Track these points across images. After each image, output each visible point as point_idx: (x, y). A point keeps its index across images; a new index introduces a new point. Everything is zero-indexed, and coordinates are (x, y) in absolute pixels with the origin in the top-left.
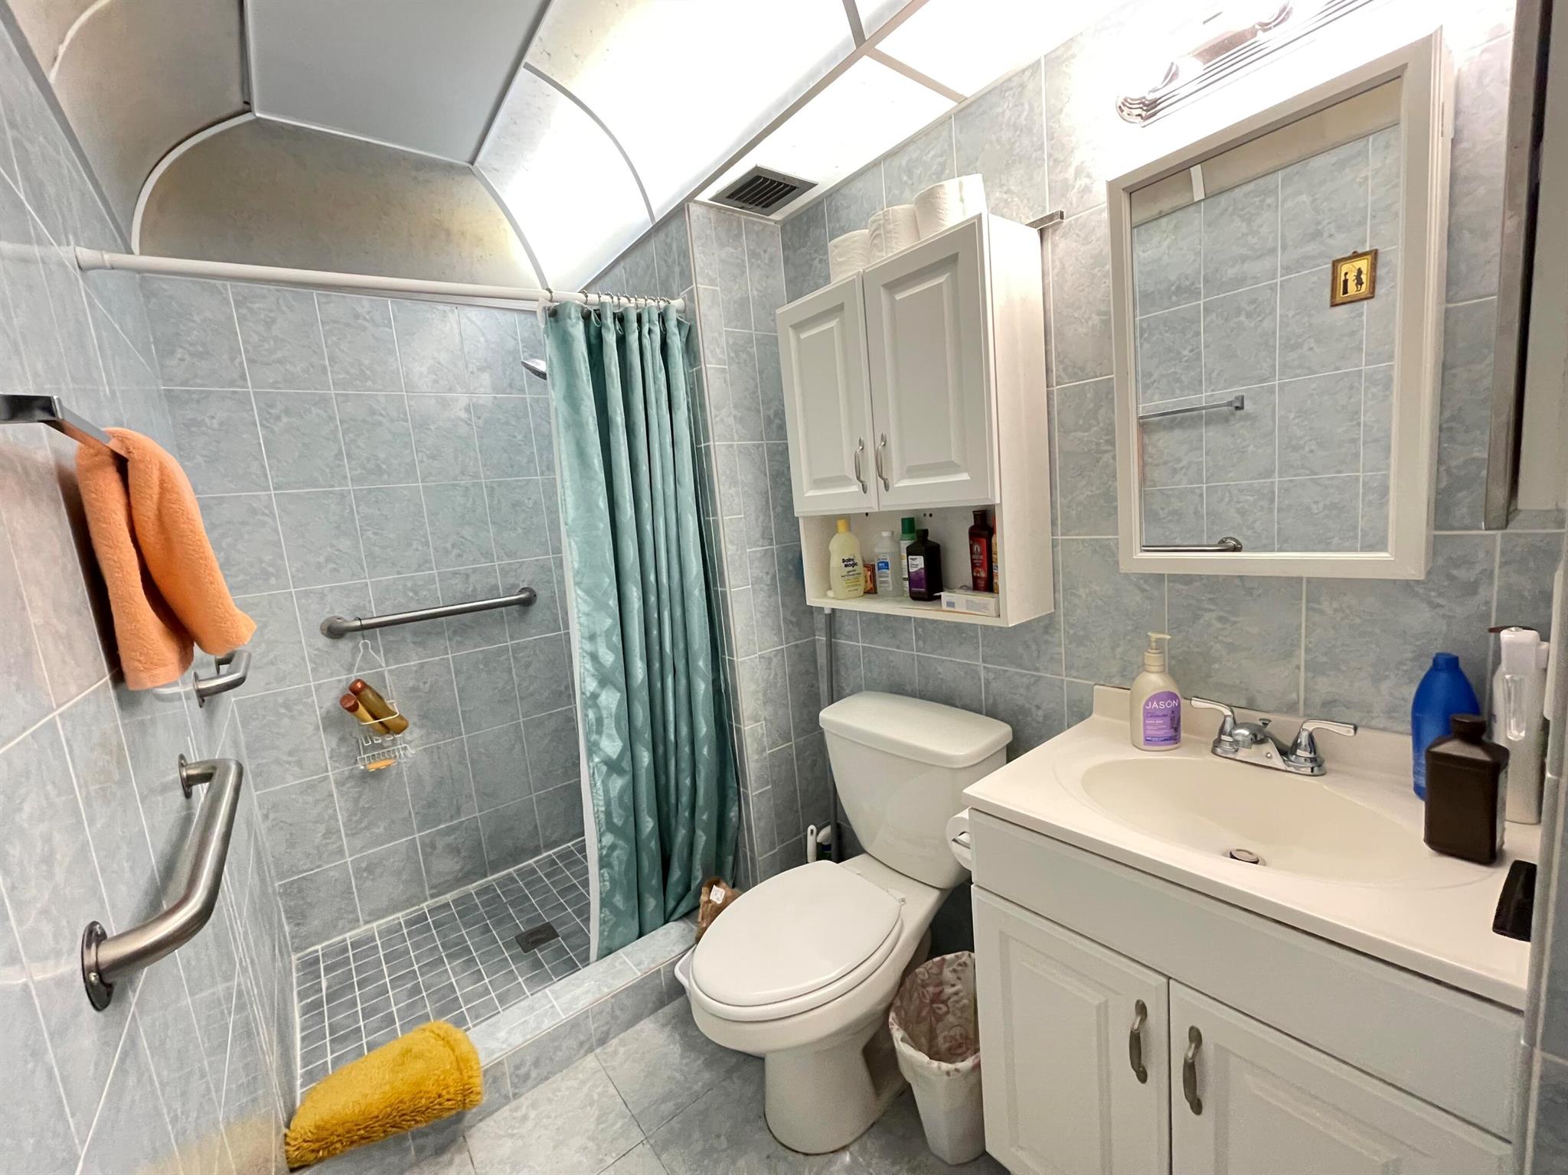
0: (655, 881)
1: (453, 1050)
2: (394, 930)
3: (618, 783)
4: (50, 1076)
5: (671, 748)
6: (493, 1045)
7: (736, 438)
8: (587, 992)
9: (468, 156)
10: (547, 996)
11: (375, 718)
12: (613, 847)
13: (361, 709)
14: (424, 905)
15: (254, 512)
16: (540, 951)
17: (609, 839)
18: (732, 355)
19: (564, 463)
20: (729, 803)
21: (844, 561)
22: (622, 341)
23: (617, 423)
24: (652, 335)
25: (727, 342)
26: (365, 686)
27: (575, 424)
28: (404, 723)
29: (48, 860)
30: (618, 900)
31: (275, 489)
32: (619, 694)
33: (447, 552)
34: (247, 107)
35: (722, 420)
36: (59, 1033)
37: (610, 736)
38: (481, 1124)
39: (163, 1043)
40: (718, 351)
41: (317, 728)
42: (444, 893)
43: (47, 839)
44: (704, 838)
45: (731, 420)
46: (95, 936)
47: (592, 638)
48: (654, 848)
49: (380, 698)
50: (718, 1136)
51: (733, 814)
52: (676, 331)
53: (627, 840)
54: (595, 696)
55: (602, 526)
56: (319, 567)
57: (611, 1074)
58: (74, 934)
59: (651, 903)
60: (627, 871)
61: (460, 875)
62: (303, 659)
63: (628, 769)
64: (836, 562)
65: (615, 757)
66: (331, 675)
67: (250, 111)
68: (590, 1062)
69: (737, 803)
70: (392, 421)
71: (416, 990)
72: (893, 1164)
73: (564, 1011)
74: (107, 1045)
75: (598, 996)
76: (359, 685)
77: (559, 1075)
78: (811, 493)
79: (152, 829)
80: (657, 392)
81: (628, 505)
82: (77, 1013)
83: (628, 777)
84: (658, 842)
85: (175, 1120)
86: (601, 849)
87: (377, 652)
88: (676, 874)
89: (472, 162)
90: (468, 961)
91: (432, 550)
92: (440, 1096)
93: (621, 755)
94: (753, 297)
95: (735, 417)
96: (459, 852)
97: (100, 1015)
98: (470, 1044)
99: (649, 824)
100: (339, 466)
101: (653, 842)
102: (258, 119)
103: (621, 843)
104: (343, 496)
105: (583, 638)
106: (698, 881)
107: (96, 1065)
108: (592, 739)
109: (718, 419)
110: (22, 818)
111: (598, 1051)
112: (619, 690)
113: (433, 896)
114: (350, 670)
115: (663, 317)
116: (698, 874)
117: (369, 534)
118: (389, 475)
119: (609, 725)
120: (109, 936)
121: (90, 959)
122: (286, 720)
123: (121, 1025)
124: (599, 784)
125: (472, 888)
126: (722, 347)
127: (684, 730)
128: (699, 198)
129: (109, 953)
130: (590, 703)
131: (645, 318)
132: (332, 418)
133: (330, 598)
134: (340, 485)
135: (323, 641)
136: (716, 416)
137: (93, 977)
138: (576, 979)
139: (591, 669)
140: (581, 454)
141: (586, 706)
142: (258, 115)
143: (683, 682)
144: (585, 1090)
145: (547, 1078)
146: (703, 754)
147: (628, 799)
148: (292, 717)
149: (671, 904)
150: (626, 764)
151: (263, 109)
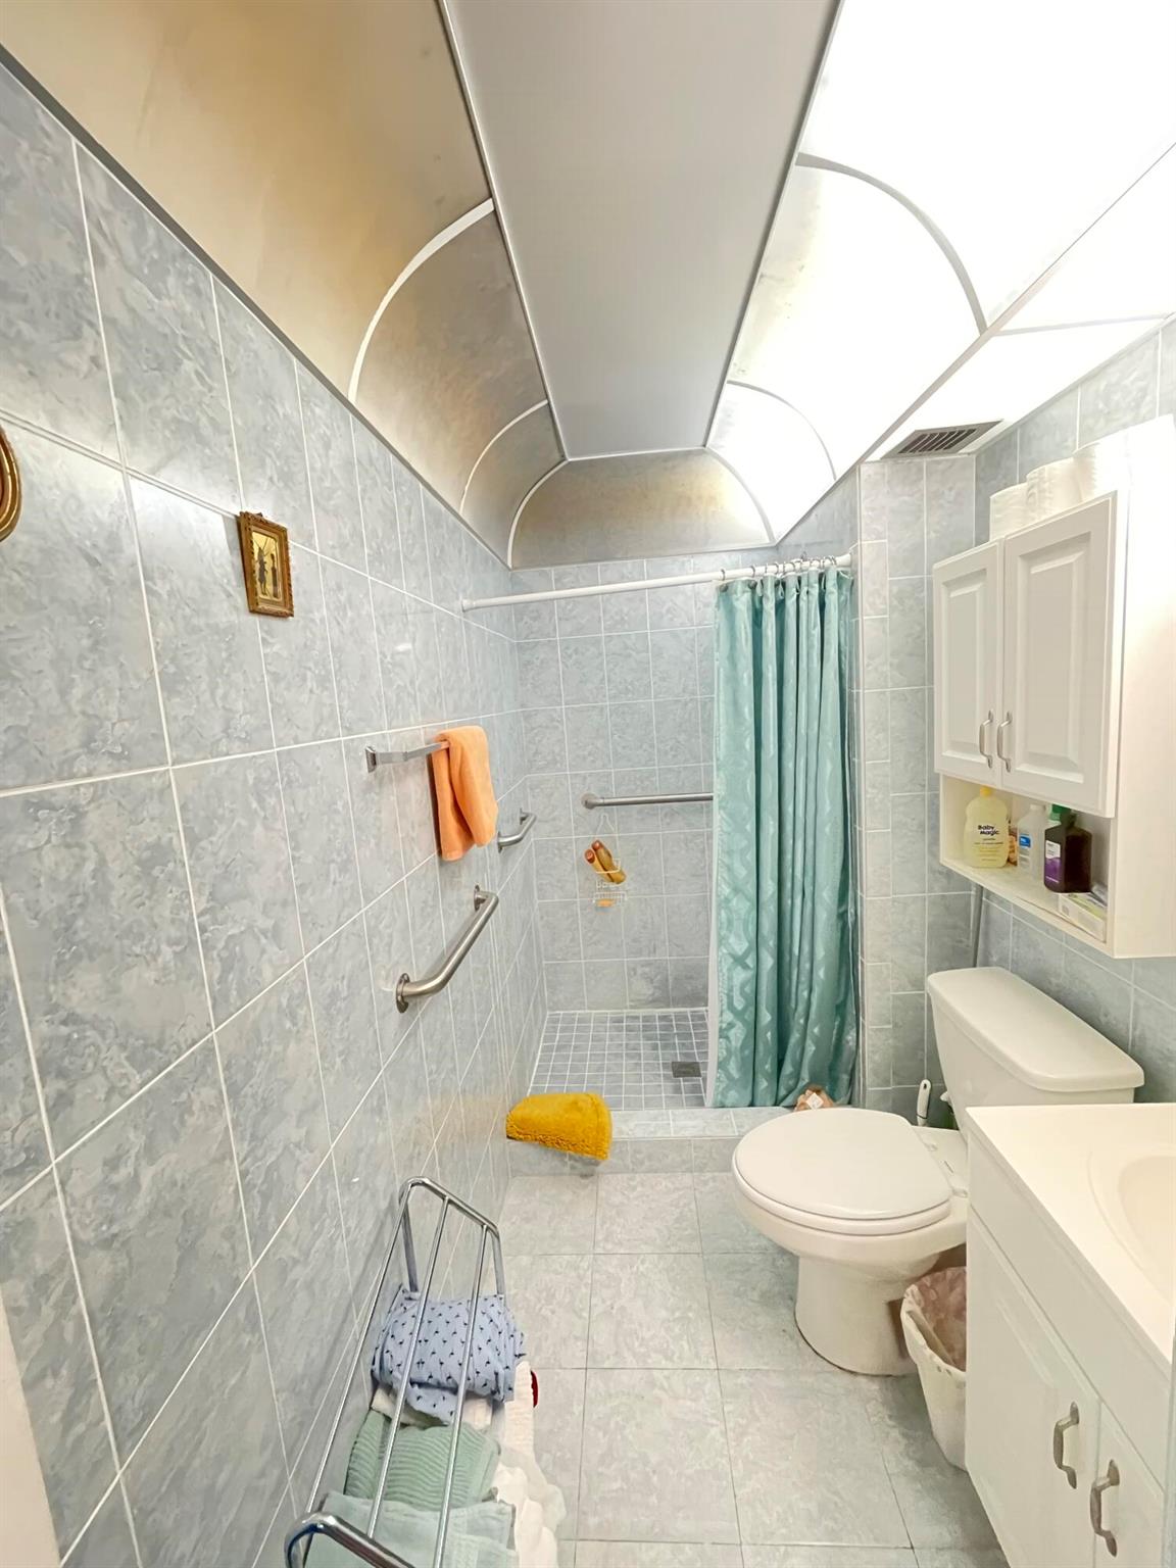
0: (768, 1066)
1: (598, 1117)
2: (601, 1021)
3: (741, 976)
4: (375, 1032)
5: (795, 960)
6: (624, 1128)
7: (890, 684)
8: (694, 1127)
9: (701, 442)
10: (668, 1115)
11: (605, 870)
12: (731, 1025)
13: (596, 861)
14: (625, 1011)
15: (553, 720)
16: (684, 1081)
17: (729, 1017)
18: (895, 603)
19: (721, 710)
20: (847, 1028)
21: (980, 827)
22: (780, 606)
23: (768, 678)
24: (810, 597)
25: (890, 591)
26: (601, 846)
27: (733, 679)
28: (622, 877)
29: (389, 945)
30: (733, 1068)
31: (566, 704)
32: (748, 904)
33: (666, 753)
34: (563, 458)
35: (876, 669)
36: (383, 1016)
37: (738, 936)
38: (610, 1176)
39: (432, 1037)
40: (878, 601)
41: (573, 869)
42: (638, 1008)
43: (391, 936)
44: (814, 1048)
45: (886, 668)
46: (405, 980)
47: (729, 853)
48: (769, 1038)
49: (609, 855)
50: (754, 1289)
51: (850, 1037)
52: (835, 591)
53: (744, 1022)
54: (727, 900)
55: (746, 763)
56: (584, 758)
57: (698, 1196)
58: (395, 978)
59: (763, 1084)
60: (743, 1048)
61: (650, 999)
62: (570, 820)
63: (751, 966)
64: (971, 827)
65: (740, 953)
66: (585, 833)
67: (564, 460)
68: (687, 1179)
69: (855, 1029)
70: (638, 653)
71: (600, 1069)
72: (890, 1417)
73: (675, 1132)
74: (403, 1025)
75: (701, 1133)
76: (598, 845)
77: (663, 1174)
78: (948, 753)
79: (447, 929)
80: (810, 647)
81: (772, 746)
82: (391, 1010)
83: (750, 974)
84: (776, 1036)
85: (430, 1074)
86: (721, 1022)
87: (613, 822)
88: (788, 1068)
89: (704, 446)
90: (636, 1064)
91: (656, 751)
92: (583, 1141)
93: (746, 954)
94: (929, 541)
95: (891, 665)
96: (652, 981)
97: (402, 1015)
98: (610, 1119)
99: (766, 1017)
100: (602, 688)
101: (769, 1034)
102: (570, 463)
103: (739, 1024)
104: (602, 709)
105: (722, 851)
106: (804, 1083)
107: (396, 1034)
108: (722, 934)
109: (870, 668)
110: (381, 927)
111: (695, 1174)
112: (749, 900)
113: (632, 1007)
114: (595, 832)
115: (822, 577)
116: (805, 1077)
117: (616, 737)
118: (633, 694)
119: (738, 925)
120: (411, 980)
121: (400, 990)
122: (557, 859)
123: (410, 1023)
124: (725, 970)
125: (658, 1012)
126: (885, 597)
127: (806, 948)
128: (870, 459)
129: (408, 989)
130: (723, 905)
131: (803, 582)
132: (601, 654)
133: (588, 780)
134: (602, 701)
135: (583, 809)
136: (868, 666)
137: (399, 998)
138: (693, 1113)
139: (727, 878)
140: (735, 704)
141: (719, 907)
142: (570, 460)
143: (809, 904)
144: (676, 1195)
145: (656, 1172)
146: (819, 977)
147: (748, 989)
148: (561, 857)
149: (783, 1092)
150: (750, 961)
151: (572, 455)
